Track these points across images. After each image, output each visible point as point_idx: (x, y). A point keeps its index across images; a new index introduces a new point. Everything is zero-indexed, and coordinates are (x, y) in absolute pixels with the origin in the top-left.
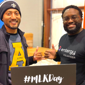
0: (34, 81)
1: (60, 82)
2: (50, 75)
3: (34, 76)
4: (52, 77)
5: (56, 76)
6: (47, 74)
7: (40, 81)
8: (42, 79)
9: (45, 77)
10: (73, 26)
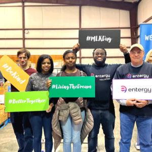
0: (93, 40)
1: (110, 42)
2: (103, 36)
3: (93, 36)
4: (104, 37)
5: (107, 37)
6: (102, 35)
7: (96, 40)
8: (98, 39)
9: (100, 37)
10: (100, 59)
